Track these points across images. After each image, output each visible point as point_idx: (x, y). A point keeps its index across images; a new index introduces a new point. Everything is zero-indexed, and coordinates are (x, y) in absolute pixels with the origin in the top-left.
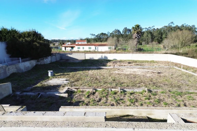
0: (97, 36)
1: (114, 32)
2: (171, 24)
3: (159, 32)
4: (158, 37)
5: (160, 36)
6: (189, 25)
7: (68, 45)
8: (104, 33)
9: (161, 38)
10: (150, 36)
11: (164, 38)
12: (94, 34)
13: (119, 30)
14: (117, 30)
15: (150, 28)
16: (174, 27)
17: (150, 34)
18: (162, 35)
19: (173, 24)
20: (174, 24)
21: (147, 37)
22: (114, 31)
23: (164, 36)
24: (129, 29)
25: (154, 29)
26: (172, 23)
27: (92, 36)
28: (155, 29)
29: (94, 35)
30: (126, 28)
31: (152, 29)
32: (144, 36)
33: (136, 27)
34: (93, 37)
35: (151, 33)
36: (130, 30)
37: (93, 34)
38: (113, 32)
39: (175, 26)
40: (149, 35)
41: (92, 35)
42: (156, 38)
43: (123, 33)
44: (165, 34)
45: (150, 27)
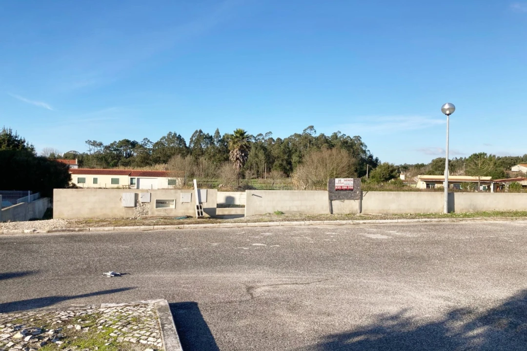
0: (109, 147)
1: (166, 140)
2: (308, 131)
3: (282, 147)
4: (282, 160)
5: (286, 157)
6: (347, 135)
8: (132, 140)
9: (290, 163)
10: (262, 156)
11: (295, 162)
12: (98, 141)
13: (179, 135)
14: (175, 134)
15: (261, 137)
16: (317, 139)
17: (262, 151)
18: (290, 156)
19: (313, 131)
20: (315, 132)
21: (257, 159)
22: (164, 138)
23: (295, 158)
24: (208, 134)
25: (272, 139)
26: (311, 127)
27: (91, 147)
28: (274, 140)
29: (101, 144)
30: (201, 131)
31: (267, 138)
33: (238, 135)
34: (94, 150)
35: (265, 149)
36: (211, 136)
37: (95, 142)
38: (162, 139)
39: (317, 135)
40: (260, 155)
41: (94, 144)
42: (276, 163)
43: (192, 146)
44: (298, 153)
45: (261, 135)
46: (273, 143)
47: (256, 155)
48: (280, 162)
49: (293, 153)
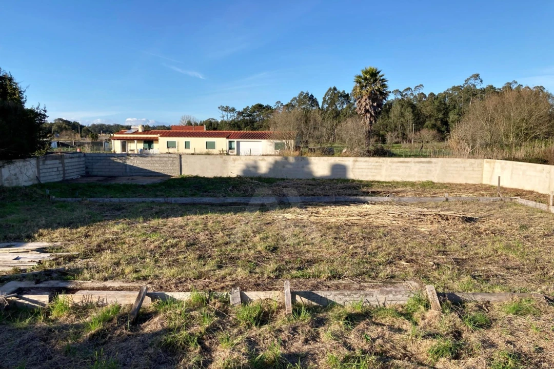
0: (243, 113)
1: (297, 101)
2: (472, 81)
3: (436, 103)
4: (436, 120)
5: (441, 116)
6: (525, 86)
7: (133, 133)
8: (265, 104)
9: (445, 123)
10: (409, 115)
11: (453, 122)
12: (231, 107)
13: (312, 95)
14: (307, 94)
15: (409, 92)
16: (483, 91)
17: (410, 109)
18: (446, 114)
19: (479, 81)
20: (481, 81)
21: (402, 119)
22: (295, 98)
23: (452, 116)
24: (344, 91)
25: (422, 93)
26: (476, 76)
27: (224, 113)
28: (425, 97)
29: (233, 110)
30: (335, 89)
31: (416, 93)
32: (391, 115)
33: (368, 76)
34: (229, 117)
35: (413, 107)
36: (348, 94)
37: (227, 107)
38: (292, 100)
39: (484, 86)
40: (406, 114)
41: (226, 109)
42: (428, 123)
43: (326, 106)
44: (456, 111)
45: (409, 89)
46: (424, 99)
47: (402, 115)
48: (433, 122)
49: (450, 110)
